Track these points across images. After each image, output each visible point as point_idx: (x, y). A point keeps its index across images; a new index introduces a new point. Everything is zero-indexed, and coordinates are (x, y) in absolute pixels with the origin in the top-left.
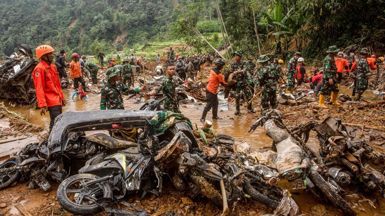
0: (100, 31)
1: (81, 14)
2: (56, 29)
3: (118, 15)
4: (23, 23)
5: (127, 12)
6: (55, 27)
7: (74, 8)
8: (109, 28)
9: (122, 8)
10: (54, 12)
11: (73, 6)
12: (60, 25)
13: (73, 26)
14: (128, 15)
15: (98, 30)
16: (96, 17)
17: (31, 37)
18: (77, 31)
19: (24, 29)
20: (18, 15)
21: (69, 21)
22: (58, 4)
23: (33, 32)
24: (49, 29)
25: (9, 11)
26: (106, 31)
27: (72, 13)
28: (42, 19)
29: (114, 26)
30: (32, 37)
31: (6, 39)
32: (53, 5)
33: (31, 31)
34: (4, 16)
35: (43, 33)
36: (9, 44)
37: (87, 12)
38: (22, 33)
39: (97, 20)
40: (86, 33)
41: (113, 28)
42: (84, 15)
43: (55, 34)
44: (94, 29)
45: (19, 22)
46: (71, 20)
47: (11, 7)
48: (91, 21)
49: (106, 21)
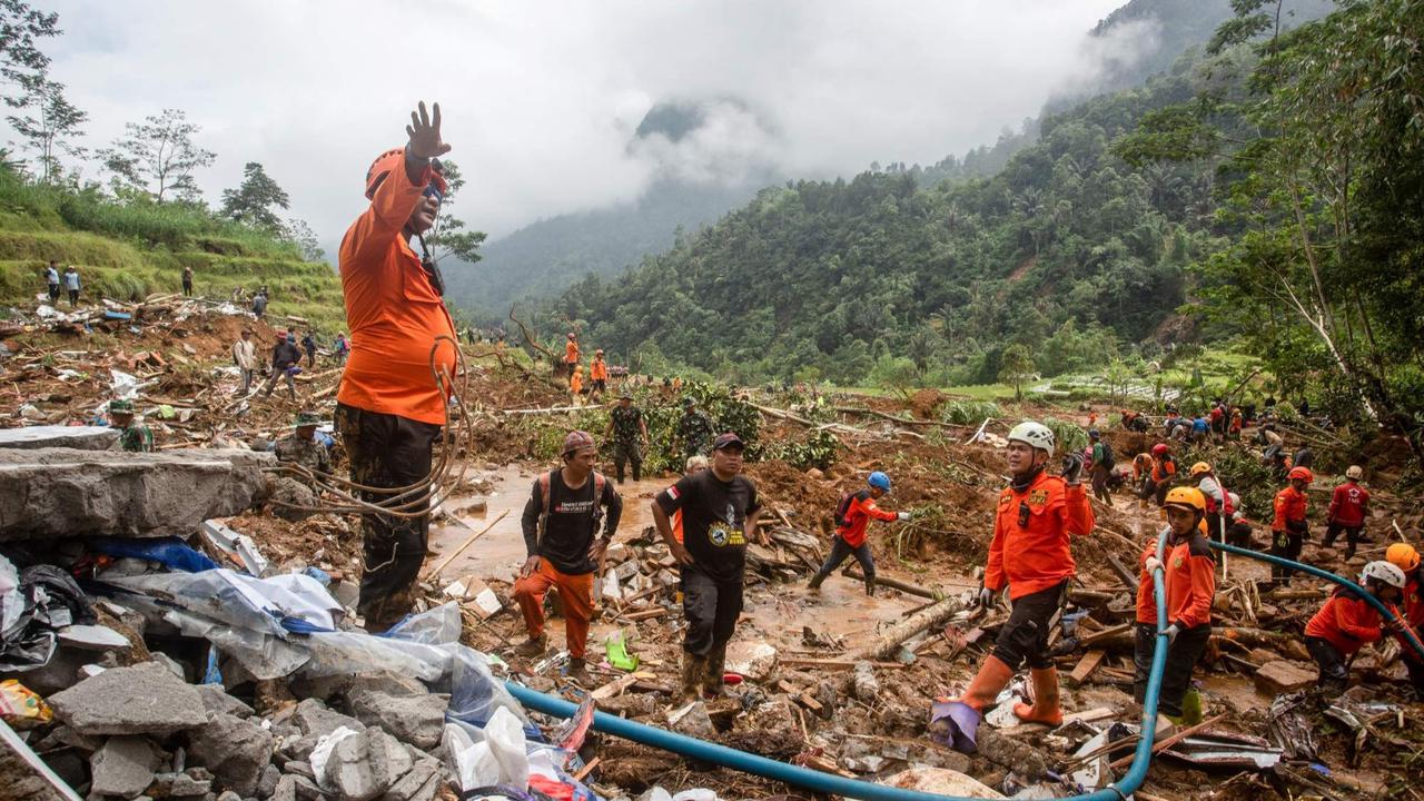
0: (1105, 296)
1: (1052, 237)
2: (967, 285)
3: (1179, 242)
4: (880, 265)
5: (1219, 229)
6: (968, 279)
7: (1033, 220)
8: (1141, 284)
9: (1199, 218)
10: (970, 233)
11: (1031, 215)
12: (981, 272)
13: (1020, 277)
14: (1217, 241)
15: (1100, 290)
16: (1098, 250)
17: (893, 306)
18: (1029, 293)
19: (881, 282)
20: (871, 244)
21: (1011, 261)
22: (990, 212)
23: (903, 292)
24: (948, 283)
25: (852, 233)
26: (1126, 295)
27: (1024, 237)
28: (933, 255)
29: (1160, 279)
30: (898, 306)
31: (833, 308)
32: (973, 212)
33: (896, 288)
34: (839, 245)
35: (931, 296)
36: (832, 322)
37: (1073, 231)
38: (874, 294)
39: (1103, 258)
40: (1059, 301)
41: (1154, 287)
42: (1061, 241)
43: (960, 301)
44: (1084, 288)
45: (872, 264)
46: (1018, 256)
47: (859, 222)
48: (1081, 263)
49: (1133, 263)
